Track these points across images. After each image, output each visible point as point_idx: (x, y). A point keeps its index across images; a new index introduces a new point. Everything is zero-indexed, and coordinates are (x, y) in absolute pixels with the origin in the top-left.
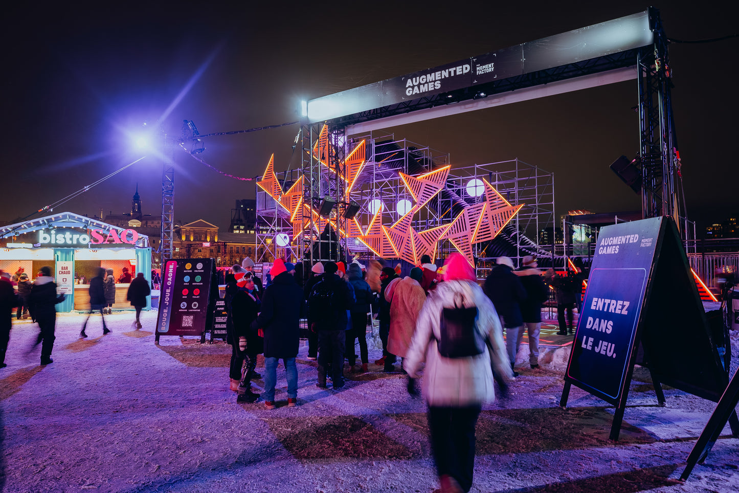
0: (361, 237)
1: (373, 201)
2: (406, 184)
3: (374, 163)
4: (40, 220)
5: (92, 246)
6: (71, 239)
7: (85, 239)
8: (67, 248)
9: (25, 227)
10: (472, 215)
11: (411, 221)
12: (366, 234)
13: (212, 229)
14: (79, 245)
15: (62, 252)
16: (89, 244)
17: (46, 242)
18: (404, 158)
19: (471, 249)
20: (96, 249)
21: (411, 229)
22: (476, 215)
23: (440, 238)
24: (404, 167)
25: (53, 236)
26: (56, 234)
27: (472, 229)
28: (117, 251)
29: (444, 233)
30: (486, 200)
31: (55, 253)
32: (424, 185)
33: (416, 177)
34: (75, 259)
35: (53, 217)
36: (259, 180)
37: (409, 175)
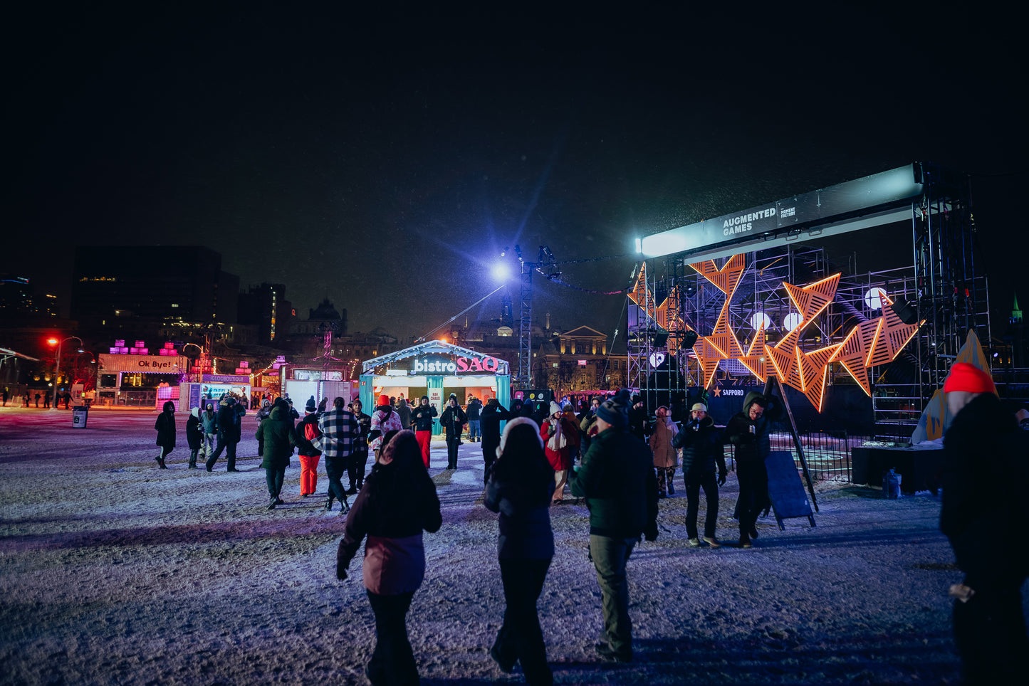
0: (742, 358)
1: (754, 315)
2: (791, 296)
3: (755, 271)
4: (413, 348)
5: (459, 374)
6: (441, 367)
7: (451, 367)
8: (437, 376)
9: (402, 355)
10: (867, 333)
11: (797, 339)
12: (748, 355)
13: (599, 338)
14: (447, 373)
15: (433, 379)
16: (456, 371)
17: (420, 370)
18: (789, 265)
19: (866, 374)
20: (461, 376)
21: (797, 349)
22: (872, 333)
23: (830, 360)
24: (789, 276)
25: (426, 364)
26: (428, 363)
27: (867, 350)
28: (479, 378)
29: (835, 354)
30: (882, 315)
31: (428, 380)
32: (811, 297)
33: (801, 287)
34: (444, 386)
35: (424, 345)
36: (631, 291)
37: (795, 285)
